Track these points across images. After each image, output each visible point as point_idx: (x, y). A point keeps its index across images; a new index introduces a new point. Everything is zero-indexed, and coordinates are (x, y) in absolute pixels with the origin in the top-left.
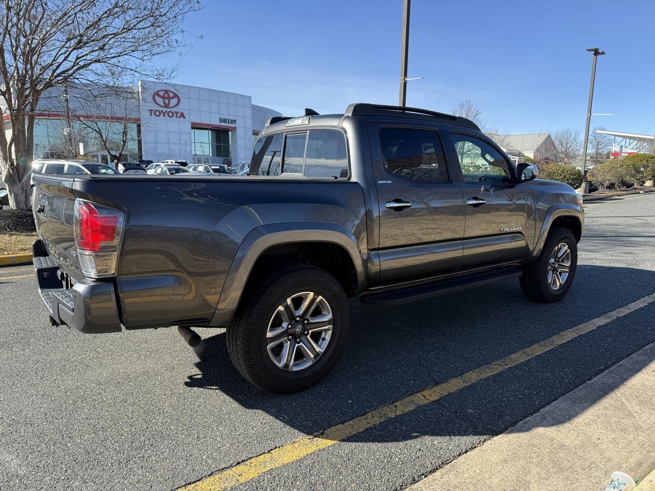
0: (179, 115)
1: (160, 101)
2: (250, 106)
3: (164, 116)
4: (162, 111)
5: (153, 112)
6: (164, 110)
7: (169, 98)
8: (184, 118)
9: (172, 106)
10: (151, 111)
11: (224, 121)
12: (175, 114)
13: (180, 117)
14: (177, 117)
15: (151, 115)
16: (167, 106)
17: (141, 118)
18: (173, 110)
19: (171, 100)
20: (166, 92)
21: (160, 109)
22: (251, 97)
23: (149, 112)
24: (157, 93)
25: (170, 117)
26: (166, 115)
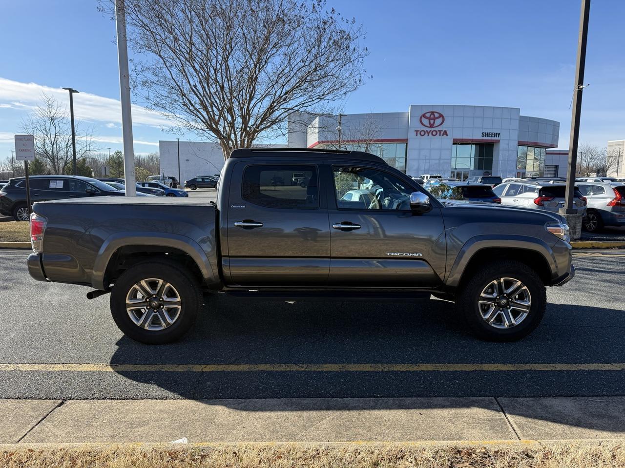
0: (442, 133)
1: (426, 122)
2: (518, 118)
3: (428, 135)
4: (427, 131)
5: (419, 133)
6: (429, 129)
7: (435, 119)
8: (447, 135)
9: (437, 125)
10: (417, 131)
11: (488, 135)
12: (438, 132)
13: (443, 135)
14: (440, 135)
15: (417, 135)
16: (431, 126)
17: (408, 138)
18: (437, 129)
19: (436, 120)
20: (433, 113)
21: (425, 129)
22: (519, 109)
23: (415, 132)
24: (424, 116)
25: (434, 135)
26: (430, 134)
